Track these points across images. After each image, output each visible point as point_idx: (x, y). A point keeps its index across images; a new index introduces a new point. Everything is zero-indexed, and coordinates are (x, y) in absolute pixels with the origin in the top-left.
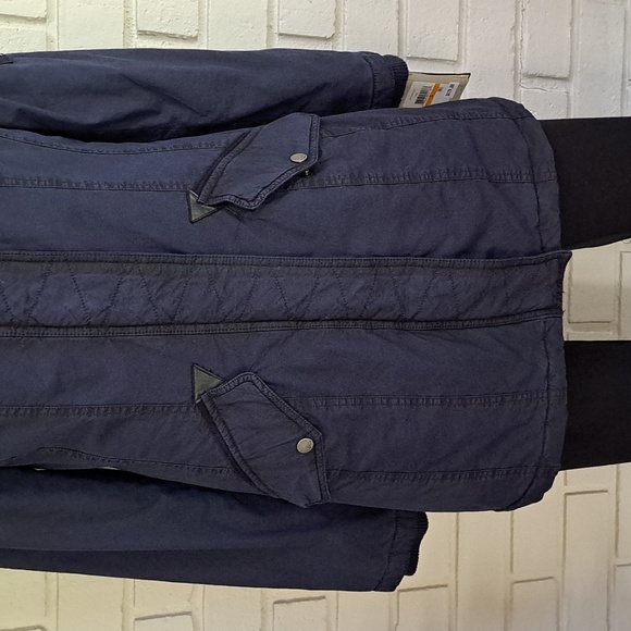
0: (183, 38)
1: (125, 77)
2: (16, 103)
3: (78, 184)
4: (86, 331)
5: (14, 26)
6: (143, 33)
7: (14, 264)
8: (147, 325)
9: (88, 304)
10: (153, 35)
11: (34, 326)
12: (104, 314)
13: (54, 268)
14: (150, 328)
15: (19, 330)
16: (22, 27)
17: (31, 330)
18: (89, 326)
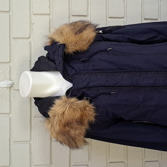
0: (154, 19)
1: (151, 29)
2: (127, 37)
3: (146, 54)
4: (149, 88)
5: (117, 19)
6: (145, 19)
7: (133, 73)
8: (163, 86)
9: (150, 81)
10: (148, 19)
11: (138, 87)
12: (154, 84)
13: (142, 73)
14: (164, 87)
15: (135, 88)
16: (118, 20)
17: (138, 88)
18: (150, 87)
